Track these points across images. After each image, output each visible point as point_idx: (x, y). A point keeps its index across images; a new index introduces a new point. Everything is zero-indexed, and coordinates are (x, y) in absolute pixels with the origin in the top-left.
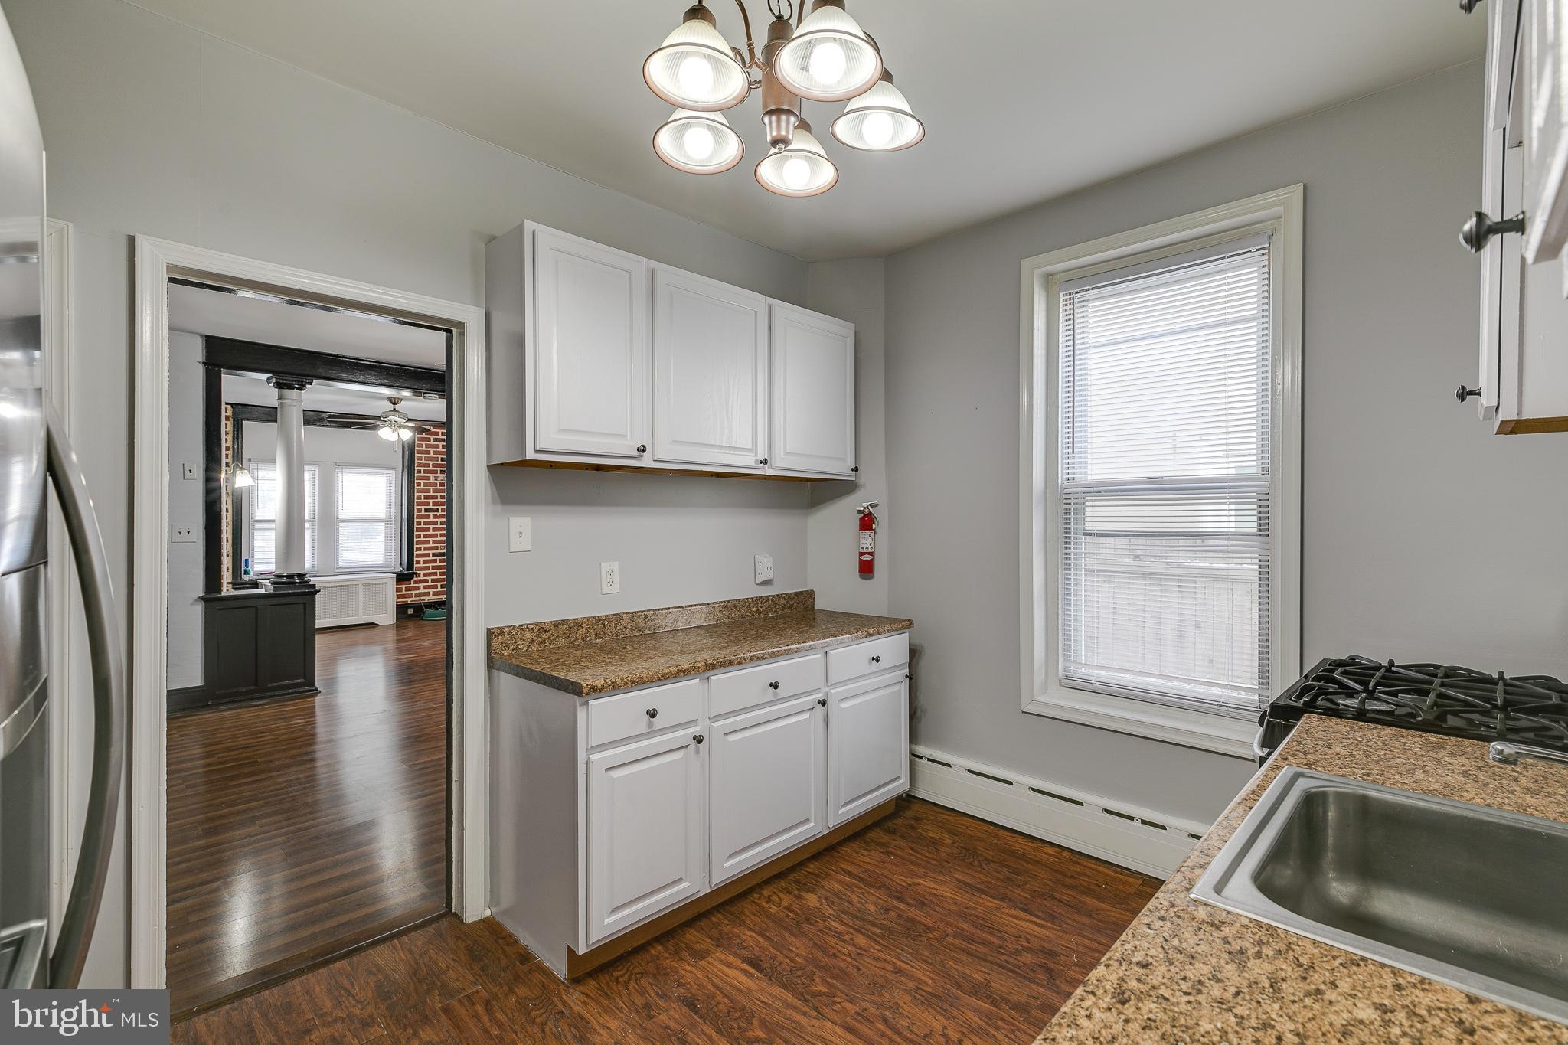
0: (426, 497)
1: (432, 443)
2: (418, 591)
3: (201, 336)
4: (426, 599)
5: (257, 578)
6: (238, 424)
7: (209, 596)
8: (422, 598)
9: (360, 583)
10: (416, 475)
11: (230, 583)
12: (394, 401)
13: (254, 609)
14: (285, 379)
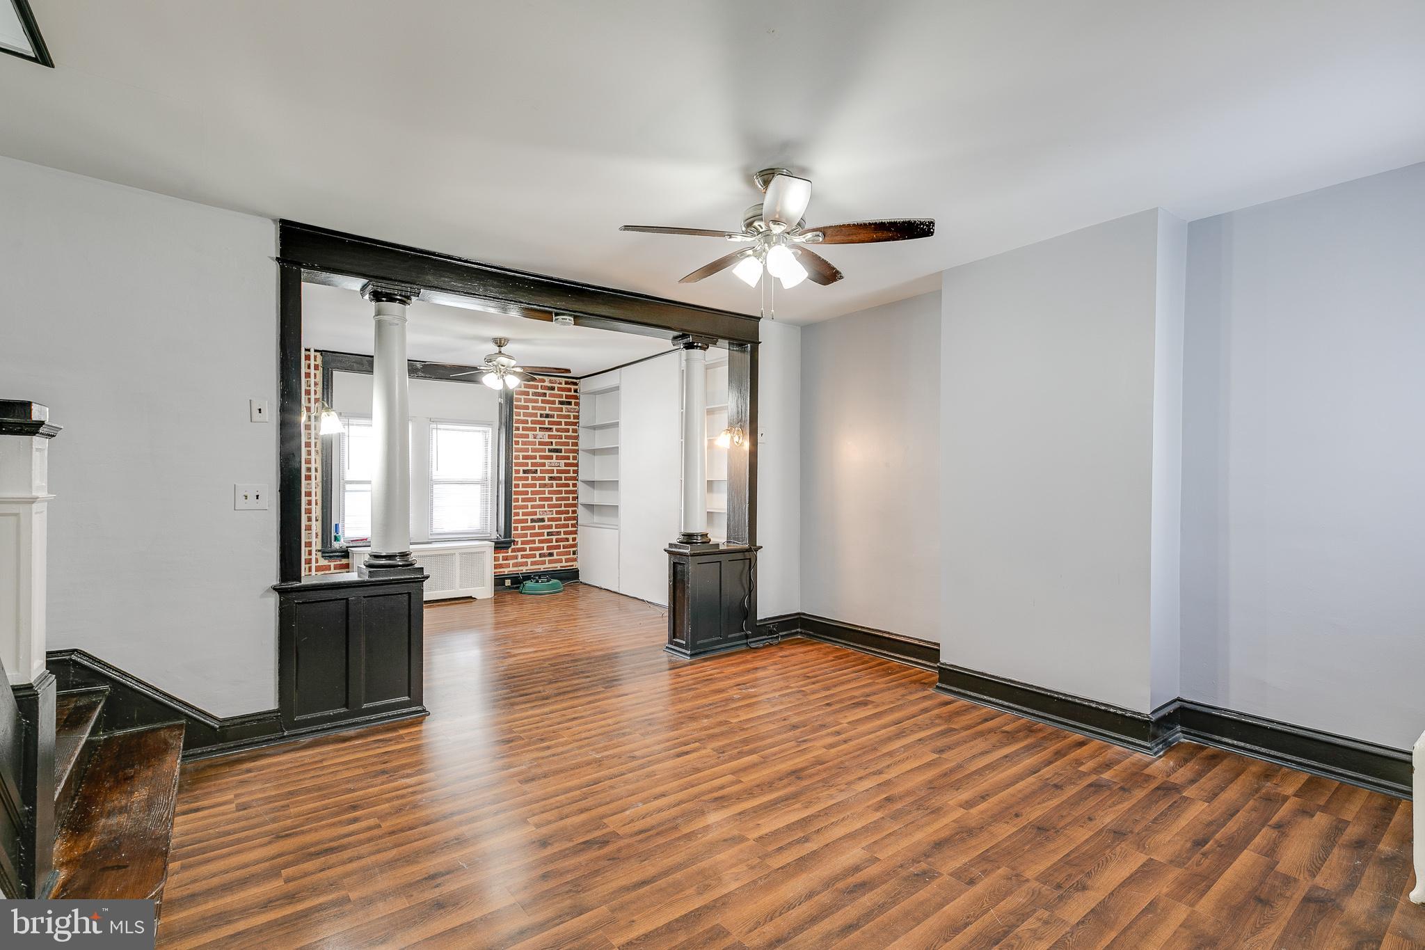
0: (525, 457)
1: (531, 397)
2: (516, 561)
3: (274, 221)
4: (524, 569)
5: (348, 545)
6: (328, 373)
7: (285, 585)
8: (520, 568)
9: (457, 552)
10: (514, 432)
11: (319, 551)
12: (500, 343)
13: (345, 601)
14: (384, 287)
